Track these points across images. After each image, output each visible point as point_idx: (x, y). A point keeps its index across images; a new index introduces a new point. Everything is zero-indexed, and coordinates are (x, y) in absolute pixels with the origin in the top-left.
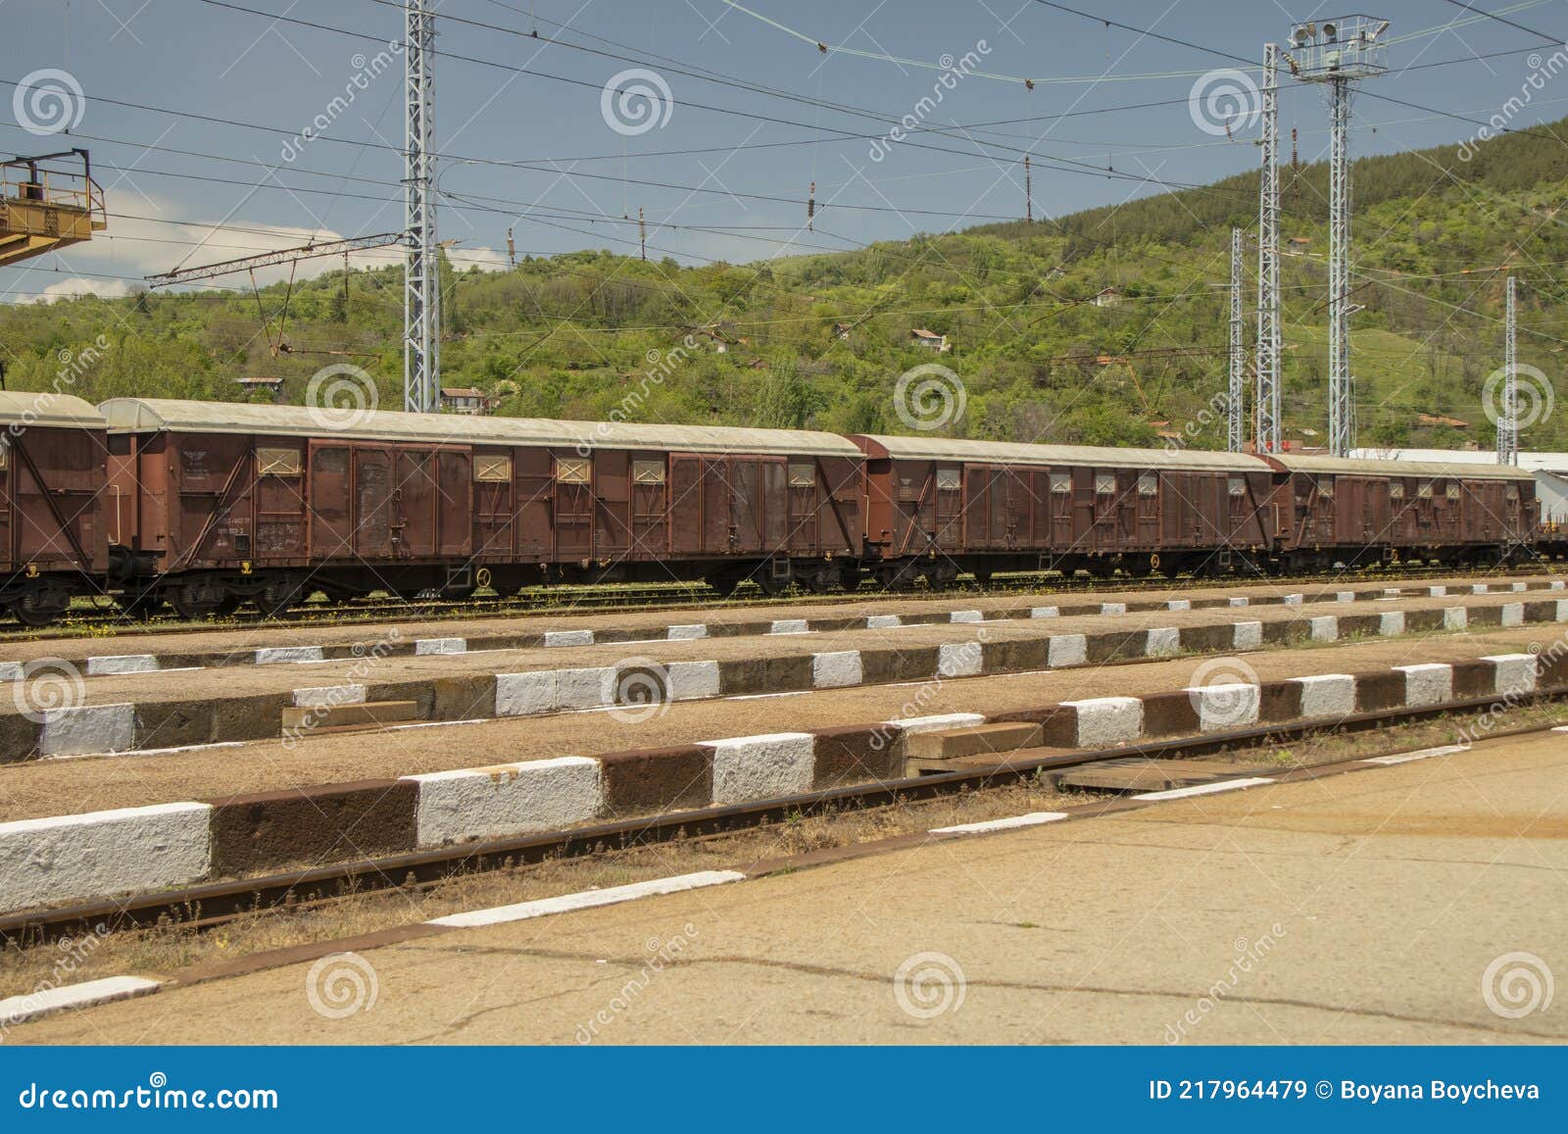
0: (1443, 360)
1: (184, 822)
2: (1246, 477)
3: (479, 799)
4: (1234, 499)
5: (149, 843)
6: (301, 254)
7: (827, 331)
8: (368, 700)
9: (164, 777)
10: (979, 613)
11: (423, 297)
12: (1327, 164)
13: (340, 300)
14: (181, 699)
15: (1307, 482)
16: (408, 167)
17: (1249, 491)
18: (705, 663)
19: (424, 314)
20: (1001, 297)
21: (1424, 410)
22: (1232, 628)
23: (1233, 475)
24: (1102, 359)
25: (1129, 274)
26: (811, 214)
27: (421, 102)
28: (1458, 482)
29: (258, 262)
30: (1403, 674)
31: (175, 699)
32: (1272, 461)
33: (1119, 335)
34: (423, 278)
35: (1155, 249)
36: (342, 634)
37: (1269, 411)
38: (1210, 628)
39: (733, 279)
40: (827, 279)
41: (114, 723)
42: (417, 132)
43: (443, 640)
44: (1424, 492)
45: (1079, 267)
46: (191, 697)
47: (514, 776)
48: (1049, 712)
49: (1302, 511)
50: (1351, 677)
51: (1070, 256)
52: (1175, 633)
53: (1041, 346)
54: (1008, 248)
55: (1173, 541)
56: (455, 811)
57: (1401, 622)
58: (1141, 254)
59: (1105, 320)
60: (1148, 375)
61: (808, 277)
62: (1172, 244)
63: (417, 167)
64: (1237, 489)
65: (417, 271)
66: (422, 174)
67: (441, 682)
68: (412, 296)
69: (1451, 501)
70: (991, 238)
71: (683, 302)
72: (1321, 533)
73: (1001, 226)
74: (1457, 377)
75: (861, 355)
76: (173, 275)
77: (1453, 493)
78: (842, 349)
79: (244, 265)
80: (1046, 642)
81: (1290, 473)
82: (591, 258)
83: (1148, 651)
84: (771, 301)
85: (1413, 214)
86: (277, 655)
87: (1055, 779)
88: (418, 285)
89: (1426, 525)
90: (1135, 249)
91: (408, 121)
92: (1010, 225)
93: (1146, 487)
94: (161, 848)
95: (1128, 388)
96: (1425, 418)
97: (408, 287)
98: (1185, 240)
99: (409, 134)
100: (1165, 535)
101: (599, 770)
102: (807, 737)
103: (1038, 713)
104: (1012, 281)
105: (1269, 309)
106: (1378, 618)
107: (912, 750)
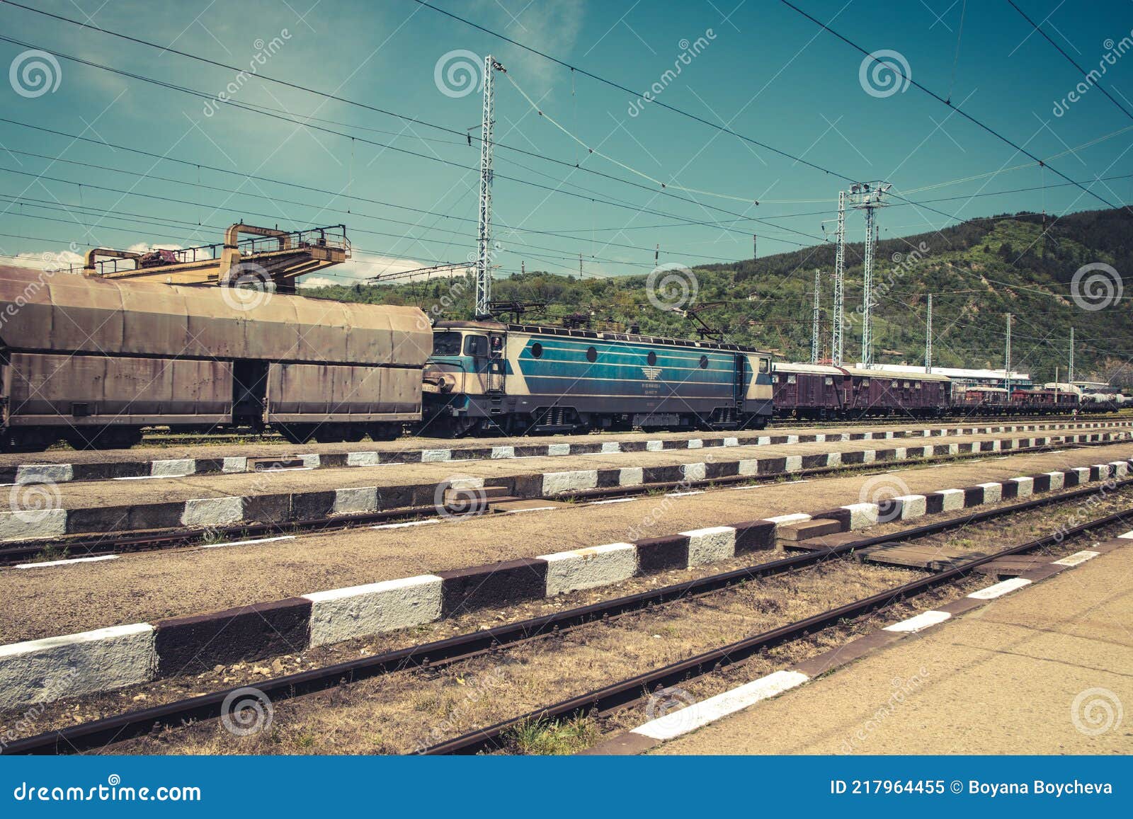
0: (893, 326)
1: (428, 589)
2: (833, 377)
3: (577, 569)
4: (828, 386)
5: (409, 601)
6: (432, 270)
7: (637, 307)
8: (484, 486)
9: (409, 552)
10: (736, 440)
11: (484, 290)
12: (864, 243)
13: (437, 289)
14: (398, 485)
15: (859, 379)
16: (480, 234)
17: (834, 383)
18: (637, 468)
19: (484, 298)
20: (709, 295)
21: (884, 347)
22: (863, 453)
23: (828, 376)
24: (751, 322)
25: (762, 287)
26: (657, 258)
27: (486, 206)
28: (920, 381)
29: (414, 273)
30: (982, 488)
31: (395, 484)
32: (843, 370)
33: (758, 312)
34: (484, 281)
35: (773, 277)
36: (459, 443)
37: (838, 348)
38: (854, 453)
39: (597, 284)
40: (636, 286)
41: (368, 496)
42: (484, 219)
43: (504, 448)
44: (906, 385)
45: (741, 284)
46: (403, 484)
47: (595, 556)
48: (839, 513)
49: (856, 392)
50: (962, 491)
51: (737, 279)
52: (839, 455)
53: (726, 316)
54: (712, 275)
55: (801, 404)
56: (565, 576)
57: (932, 450)
58: (767, 279)
59: (753, 306)
60: (771, 330)
61: (628, 285)
62: (780, 275)
63: (483, 234)
64: (829, 382)
65: (481, 279)
66: (486, 237)
67: (518, 477)
68: (479, 289)
69: (917, 390)
70: (704, 271)
71: (577, 294)
72: (862, 401)
73: (708, 265)
74: (899, 334)
75: (651, 318)
76: (378, 278)
77: (918, 386)
78: (643, 315)
79: (408, 274)
80: (785, 459)
81: (850, 376)
82: (539, 274)
83: (828, 463)
84: (613, 294)
85: (880, 266)
86: (431, 453)
87: (862, 556)
88: (482, 284)
89: (906, 400)
90: (764, 277)
91: (481, 214)
92: (712, 265)
93: (791, 380)
94: (416, 604)
95: (762, 335)
96: (885, 351)
97: (478, 285)
98: (786, 274)
99: (480, 220)
100: (799, 401)
101: (635, 551)
102: (733, 530)
103: (835, 513)
104: (714, 289)
105: (839, 305)
106: (923, 449)
107: (780, 535)
